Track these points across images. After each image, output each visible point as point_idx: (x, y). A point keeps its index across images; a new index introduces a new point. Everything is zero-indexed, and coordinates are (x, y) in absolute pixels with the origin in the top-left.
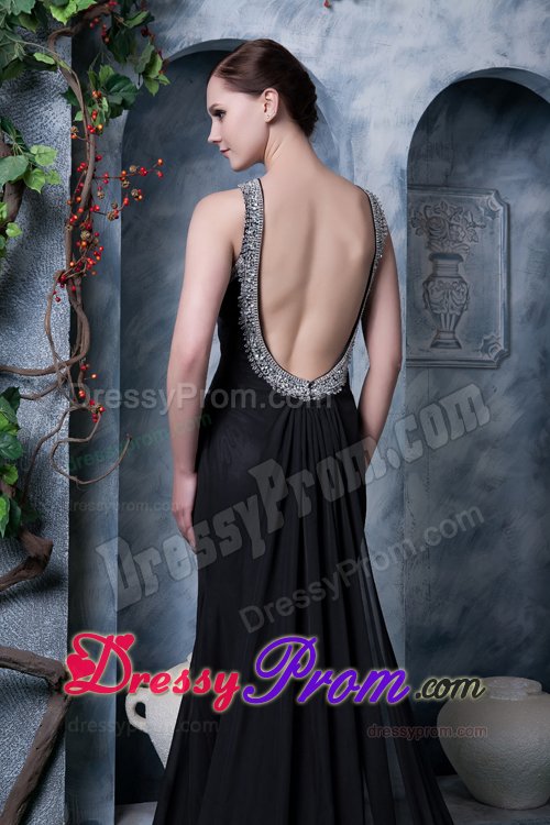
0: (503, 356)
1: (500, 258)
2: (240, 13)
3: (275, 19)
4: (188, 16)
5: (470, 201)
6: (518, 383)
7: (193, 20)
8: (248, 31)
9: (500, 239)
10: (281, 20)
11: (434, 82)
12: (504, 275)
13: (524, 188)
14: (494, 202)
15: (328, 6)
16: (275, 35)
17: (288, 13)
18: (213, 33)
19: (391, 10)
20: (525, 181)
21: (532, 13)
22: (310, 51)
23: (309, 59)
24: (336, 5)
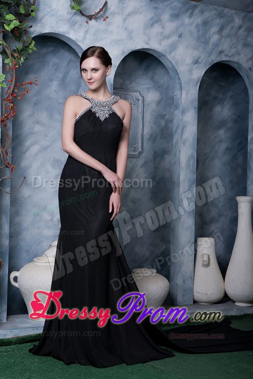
0: (140, 153)
1: (140, 116)
2: (56, 23)
3: (68, 26)
4: (37, 23)
5: (130, 94)
6: (145, 163)
7: (39, 25)
8: (59, 30)
9: (140, 109)
10: (70, 27)
11: (123, 52)
12: (142, 123)
13: (149, 91)
14: (139, 95)
15: (87, 22)
16: (68, 32)
17: (73, 24)
18: (47, 30)
19: (109, 24)
20: (149, 88)
21: (157, 29)
22: (80, 39)
23: (80, 41)
24: (90, 22)
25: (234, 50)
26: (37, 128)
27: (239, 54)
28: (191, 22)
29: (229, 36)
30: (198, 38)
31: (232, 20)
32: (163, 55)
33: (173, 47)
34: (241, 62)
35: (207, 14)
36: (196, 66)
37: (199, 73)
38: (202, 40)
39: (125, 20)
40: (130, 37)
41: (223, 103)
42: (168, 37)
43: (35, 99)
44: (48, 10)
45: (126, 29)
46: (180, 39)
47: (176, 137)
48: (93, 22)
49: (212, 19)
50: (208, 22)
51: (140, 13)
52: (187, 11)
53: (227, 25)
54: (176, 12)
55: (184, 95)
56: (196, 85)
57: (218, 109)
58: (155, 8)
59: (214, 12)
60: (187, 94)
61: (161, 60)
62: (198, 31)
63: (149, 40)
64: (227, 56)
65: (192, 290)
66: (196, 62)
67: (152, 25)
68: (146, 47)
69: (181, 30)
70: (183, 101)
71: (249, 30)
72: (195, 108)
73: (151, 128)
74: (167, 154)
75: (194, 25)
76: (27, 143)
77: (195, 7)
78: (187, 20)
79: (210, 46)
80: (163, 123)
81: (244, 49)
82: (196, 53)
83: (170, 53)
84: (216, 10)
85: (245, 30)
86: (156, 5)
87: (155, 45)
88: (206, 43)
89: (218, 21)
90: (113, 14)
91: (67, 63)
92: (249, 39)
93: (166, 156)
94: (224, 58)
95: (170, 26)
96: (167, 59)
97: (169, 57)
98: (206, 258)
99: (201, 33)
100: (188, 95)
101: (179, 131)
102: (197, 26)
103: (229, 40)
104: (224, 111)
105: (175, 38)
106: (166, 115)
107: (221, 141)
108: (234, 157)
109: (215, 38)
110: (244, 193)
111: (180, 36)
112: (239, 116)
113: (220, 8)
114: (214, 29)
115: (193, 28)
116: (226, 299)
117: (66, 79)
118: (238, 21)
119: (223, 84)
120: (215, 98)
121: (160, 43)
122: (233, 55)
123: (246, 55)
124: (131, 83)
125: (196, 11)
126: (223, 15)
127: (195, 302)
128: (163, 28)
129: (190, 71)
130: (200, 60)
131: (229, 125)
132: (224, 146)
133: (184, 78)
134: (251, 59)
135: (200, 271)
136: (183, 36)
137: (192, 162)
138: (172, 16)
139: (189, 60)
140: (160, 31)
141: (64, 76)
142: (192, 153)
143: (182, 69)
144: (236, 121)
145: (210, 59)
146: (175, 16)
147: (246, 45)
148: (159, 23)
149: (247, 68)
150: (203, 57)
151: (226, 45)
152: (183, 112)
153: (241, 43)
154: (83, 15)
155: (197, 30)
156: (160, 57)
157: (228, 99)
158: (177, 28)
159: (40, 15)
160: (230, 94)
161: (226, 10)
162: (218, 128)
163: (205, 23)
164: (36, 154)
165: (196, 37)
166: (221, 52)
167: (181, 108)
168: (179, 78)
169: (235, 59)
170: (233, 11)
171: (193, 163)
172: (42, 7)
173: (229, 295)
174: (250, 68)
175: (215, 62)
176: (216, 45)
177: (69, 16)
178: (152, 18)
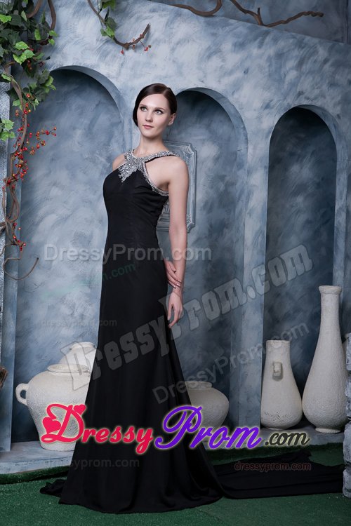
0: (192, 226)
2: (82, 53)
3: (98, 57)
5: (179, 148)
6: (198, 240)
7: (59, 55)
8: (85, 62)
9: (192, 168)
10: (100, 58)
12: (194, 186)
13: (203, 143)
14: (191, 150)
15: (123, 52)
16: (98, 66)
17: (104, 55)
18: (69, 62)
19: (152, 56)
20: (204, 140)
21: (215, 62)
22: (114, 74)
23: (113, 78)
24: (126, 52)
25: (317, 92)
26: (55, 191)
27: (323, 96)
28: (260, 54)
29: (311, 72)
30: (270, 75)
31: (315, 52)
32: (223, 97)
33: (237, 87)
34: (326, 108)
35: (281, 44)
36: (267, 111)
37: (271, 121)
38: (275, 77)
39: (173, 50)
40: (180, 73)
41: (302, 161)
42: (231, 73)
43: (51, 153)
44: (72, 35)
45: (174, 61)
46: (246, 76)
47: (240, 205)
48: (130, 53)
49: (289, 51)
50: (284, 53)
51: (194, 41)
52: (255, 39)
53: (309, 58)
54: (240, 40)
55: (250, 150)
56: (267, 137)
57: (295, 168)
58: (214, 35)
59: (291, 41)
60: (255, 148)
61: (220, 103)
62: (270, 66)
63: (205, 76)
64: (308, 99)
65: (258, 409)
66: (267, 106)
67: (209, 57)
68: (201, 85)
69: (247, 64)
70: (249, 158)
71: (338, 65)
72: (265, 167)
73: (207, 192)
74: (227, 228)
75: (265, 57)
76: (41, 213)
77: (267, 33)
78: (255, 51)
79: (286, 86)
80: (222, 187)
81: (331, 91)
82: (267, 95)
83: (233, 93)
84: (294, 37)
85: (332, 65)
86: (215, 31)
87: (212, 84)
88: (281, 81)
89: (296, 53)
90: (158, 41)
91: (95, 106)
92: (337, 77)
93: (226, 230)
94: (305, 102)
95: (233, 59)
96: (228, 101)
97: (231, 99)
98: (277, 368)
99: (273, 68)
100: (256, 150)
101: (244, 197)
102: (269, 59)
103: (311, 78)
104: (302, 171)
105: (239, 74)
106: (225, 176)
107: (298, 212)
108: (317, 233)
109: (292, 75)
110: (329, 281)
111: (246, 72)
112: (323, 179)
113: (299, 36)
114: (291, 63)
115: (263, 62)
116: (303, 422)
117: (93, 126)
118: (322, 53)
119: (303, 135)
120: (292, 154)
121: (219, 81)
122: (315, 98)
123: (333, 98)
124: (180, 133)
125: (268, 39)
126: (303, 45)
127: (262, 426)
128: (224, 60)
129: (259, 118)
130: (272, 104)
131: (310, 190)
132: (302, 218)
133: (250, 127)
134: (339, 103)
135: (270, 385)
136: (250, 71)
137: (260, 239)
138: (235, 45)
139: (257, 104)
140: (220, 65)
141: (91, 123)
142: (261, 227)
143: (248, 115)
144: (318, 185)
145: (286, 103)
146: (240, 46)
147: (332, 84)
148: (219, 54)
149: (335, 115)
150: (275, 100)
151: (306, 84)
152: (249, 173)
153: (327, 81)
154: (117, 42)
155: (268, 64)
156: (219, 98)
157: (309, 156)
158: (242, 62)
159: (60, 42)
160: (311, 149)
161: (307, 38)
162: (296, 194)
163: (280, 56)
164: (53, 226)
165: (266, 74)
166: (300, 94)
167: (246, 167)
168: (244, 128)
169: (318, 103)
170: (316, 40)
171: (262, 240)
172: (63, 32)
173: (309, 418)
174: (338, 115)
175: (293, 107)
176: (294, 84)
177: (99, 44)
178: (209, 48)
